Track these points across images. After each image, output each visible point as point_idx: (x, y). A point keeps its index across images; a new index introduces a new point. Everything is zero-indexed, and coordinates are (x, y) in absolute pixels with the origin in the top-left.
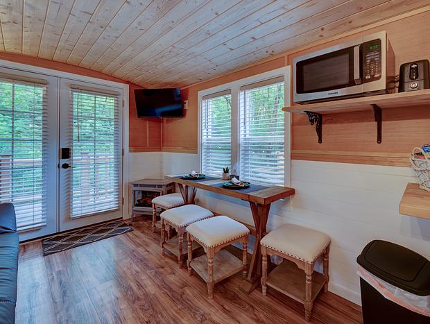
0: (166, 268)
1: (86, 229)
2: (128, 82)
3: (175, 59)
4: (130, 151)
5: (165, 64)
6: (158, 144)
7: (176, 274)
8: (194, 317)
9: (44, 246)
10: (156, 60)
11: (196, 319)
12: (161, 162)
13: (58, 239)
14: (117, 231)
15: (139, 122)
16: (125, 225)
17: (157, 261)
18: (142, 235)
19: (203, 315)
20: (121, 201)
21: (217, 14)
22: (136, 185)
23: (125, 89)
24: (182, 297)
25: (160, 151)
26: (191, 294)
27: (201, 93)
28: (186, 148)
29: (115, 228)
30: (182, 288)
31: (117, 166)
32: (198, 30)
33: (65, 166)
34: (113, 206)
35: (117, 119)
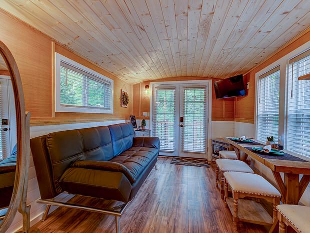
0: (213, 194)
1: (189, 159)
2: (211, 78)
3: (229, 56)
4: (212, 120)
5: (226, 61)
6: (232, 115)
7: (218, 200)
8: (212, 226)
9: (173, 160)
10: (218, 61)
11: (212, 227)
12: (234, 129)
13: (178, 159)
14: (201, 165)
15: (218, 101)
16: (207, 163)
17: (211, 188)
18: (212, 172)
19: (217, 229)
20: (207, 149)
21: (238, 17)
22: (214, 141)
23: (209, 82)
24: (212, 212)
25: (233, 121)
26: (218, 215)
27: (257, 75)
28: (247, 119)
29: (201, 163)
30: (215, 208)
31: (205, 128)
32: (232, 34)
33: (182, 126)
34: (202, 150)
35: (205, 102)
